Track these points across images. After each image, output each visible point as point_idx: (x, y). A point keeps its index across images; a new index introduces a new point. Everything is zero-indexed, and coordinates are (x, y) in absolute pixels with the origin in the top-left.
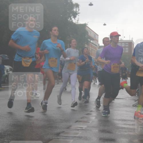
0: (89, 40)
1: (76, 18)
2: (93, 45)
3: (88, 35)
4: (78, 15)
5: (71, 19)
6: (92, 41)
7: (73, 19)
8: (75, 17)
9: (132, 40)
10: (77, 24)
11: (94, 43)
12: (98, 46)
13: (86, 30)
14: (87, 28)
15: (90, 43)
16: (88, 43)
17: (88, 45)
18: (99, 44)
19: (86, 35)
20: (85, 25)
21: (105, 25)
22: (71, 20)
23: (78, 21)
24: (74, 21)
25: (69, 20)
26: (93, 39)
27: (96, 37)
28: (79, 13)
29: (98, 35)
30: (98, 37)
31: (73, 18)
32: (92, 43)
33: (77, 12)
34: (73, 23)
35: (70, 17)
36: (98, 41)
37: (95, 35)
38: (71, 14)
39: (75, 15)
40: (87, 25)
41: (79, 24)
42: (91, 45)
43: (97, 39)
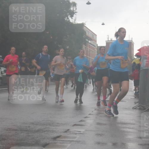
0: (87, 40)
1: (73, 18)
2: (91, 45)
3: (86, 35)
4: (76, 14)
5: (68, 18)
6: (90, 42)
7: (70, 19)
8: (72, 16)
9: (132, 41)
10: (74, 23)
11: (92, 43)
12: (96, 46)
13: (84, 30)
14: (85, 28)
15: (88, 44)
16: (86, 43)
17: (86, 45)
18: (97, 45)
19: (84, 35)
20: (82, 25)
21: (103, 24)
22: (68, 20)
23: (75, 20)
24: (71, 20)
25: (65, 19)
26: (91, 40)
27: (95, 37)
28: (76, 12)
29: (96, 35)
30: (96, 37)
31: (70, 17)
32: (91, 44)
33: (74, 12)
34: (70, 22)
35: (67, 16)
36: (96, 41)
37: (93, 35)
38: (68, 13)
39: (72, 14)
40: (85, 25)
41: (76, 23)
42: (89, 45)
43: (95, 39)
